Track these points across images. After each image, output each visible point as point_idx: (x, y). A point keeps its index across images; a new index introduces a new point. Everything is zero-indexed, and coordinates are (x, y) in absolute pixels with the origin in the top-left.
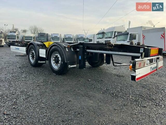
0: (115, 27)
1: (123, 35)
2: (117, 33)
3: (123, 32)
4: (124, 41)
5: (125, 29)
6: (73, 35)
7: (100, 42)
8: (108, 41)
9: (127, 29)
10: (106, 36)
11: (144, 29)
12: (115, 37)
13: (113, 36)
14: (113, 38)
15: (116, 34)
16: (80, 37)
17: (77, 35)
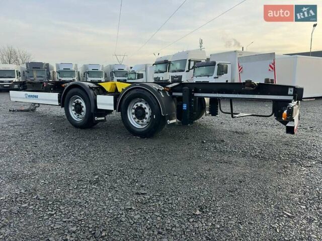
0: (189, 51)
1: (205, 66)
2: (193, 62)
3: (202, 61)
4: (208, 76)
5: (205, 55)
6: (103, 66)
7: (161, 79)
8: (177, 77)
9: (211, 55)
10: (172, 68)
11: (240, 54)
12: (189, 69)
13: (187, 69)
14: (187, 71)
15: (192, 64)
16: (117, 69)
17: (110, 66)
